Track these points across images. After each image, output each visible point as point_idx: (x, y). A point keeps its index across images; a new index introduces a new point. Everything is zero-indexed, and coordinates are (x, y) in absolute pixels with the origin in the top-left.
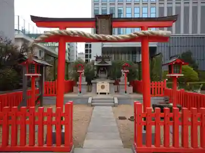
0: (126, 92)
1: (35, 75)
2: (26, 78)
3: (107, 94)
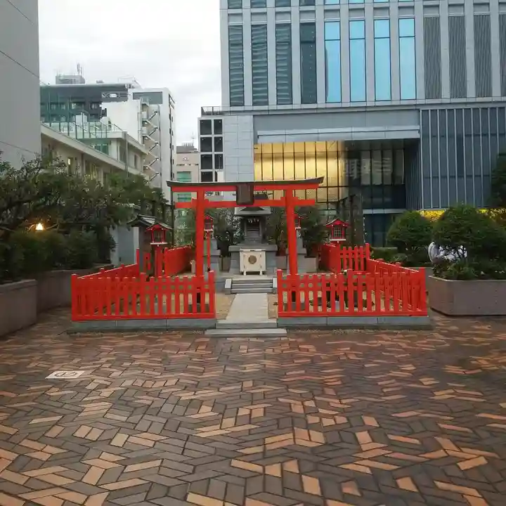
3: (261, 273)
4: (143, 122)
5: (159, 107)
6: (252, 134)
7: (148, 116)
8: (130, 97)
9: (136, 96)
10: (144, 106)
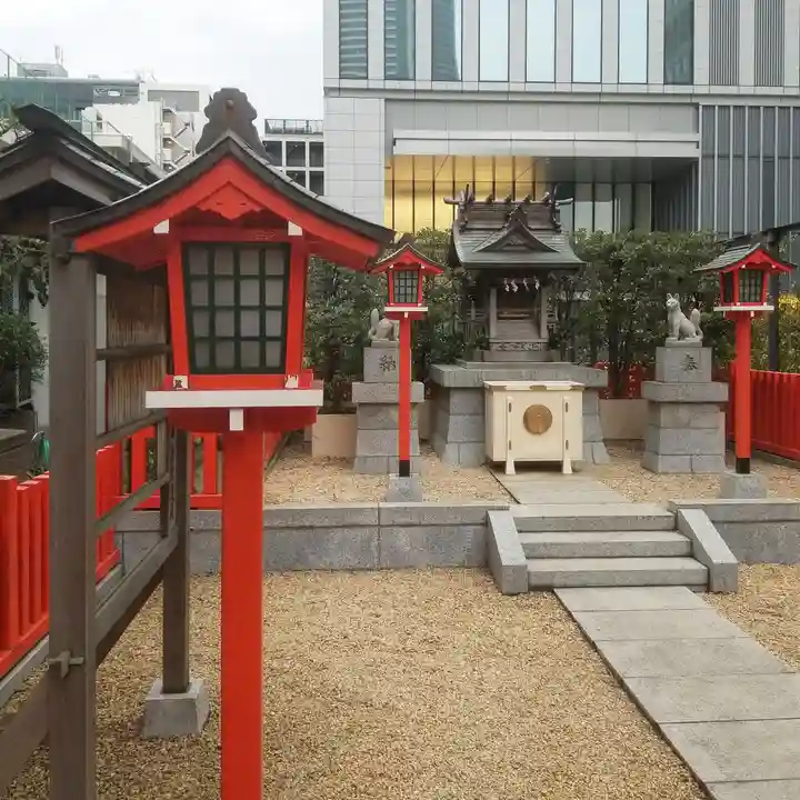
3: (567, 469)
4: (165, 140)
5: (192, 116)
6: (383, 134)
7: (173, 133)
8: (143, 97)
9: (154, 95)
10: (166, 112)
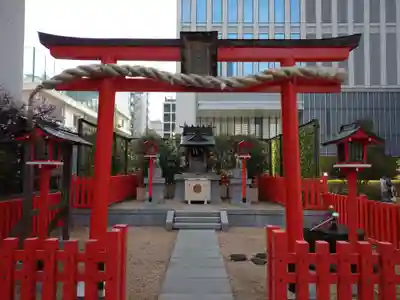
0: (244, 200)
1: (49, 163)
2: (32, 170)
